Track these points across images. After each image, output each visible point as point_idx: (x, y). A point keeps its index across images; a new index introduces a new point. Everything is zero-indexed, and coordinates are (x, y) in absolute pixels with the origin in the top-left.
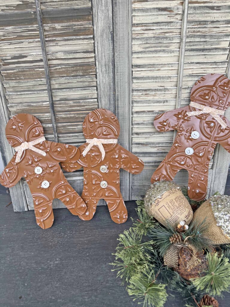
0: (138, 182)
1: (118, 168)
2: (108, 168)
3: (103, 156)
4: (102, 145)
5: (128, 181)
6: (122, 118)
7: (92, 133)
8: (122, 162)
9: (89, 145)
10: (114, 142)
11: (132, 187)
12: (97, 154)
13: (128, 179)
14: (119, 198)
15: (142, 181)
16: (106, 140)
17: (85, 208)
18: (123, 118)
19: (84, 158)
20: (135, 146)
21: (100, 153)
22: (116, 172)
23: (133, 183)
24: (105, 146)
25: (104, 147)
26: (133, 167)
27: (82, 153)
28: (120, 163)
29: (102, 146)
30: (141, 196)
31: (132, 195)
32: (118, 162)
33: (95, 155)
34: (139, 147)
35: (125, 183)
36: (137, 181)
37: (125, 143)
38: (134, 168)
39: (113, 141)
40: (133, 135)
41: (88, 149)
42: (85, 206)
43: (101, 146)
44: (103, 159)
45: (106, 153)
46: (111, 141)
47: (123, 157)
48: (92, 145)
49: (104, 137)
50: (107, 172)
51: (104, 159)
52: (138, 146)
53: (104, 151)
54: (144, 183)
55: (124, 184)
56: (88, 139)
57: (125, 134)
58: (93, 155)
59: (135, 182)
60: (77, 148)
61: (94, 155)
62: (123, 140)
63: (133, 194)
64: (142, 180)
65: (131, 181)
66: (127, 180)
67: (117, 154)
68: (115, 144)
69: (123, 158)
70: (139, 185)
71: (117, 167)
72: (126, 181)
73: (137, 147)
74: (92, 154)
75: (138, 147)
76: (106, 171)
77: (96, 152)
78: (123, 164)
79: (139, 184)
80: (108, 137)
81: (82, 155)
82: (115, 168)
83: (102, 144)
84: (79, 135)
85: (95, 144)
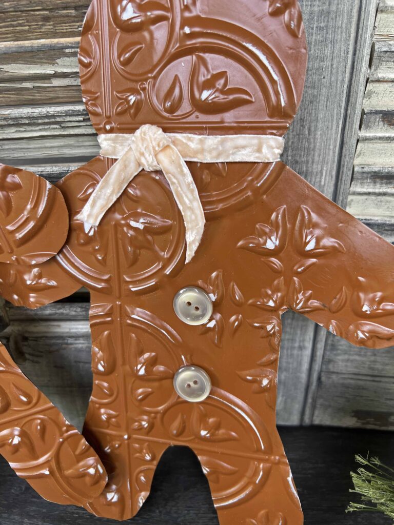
0: (352, 358)
1: (274, 310)
2: (216, 306)
3: (193, 237)
4: (186, 170)
5: (308, 352)
6: (316, 9)
7: (132, 99)
8: (297, 274)
9: (116, 168)
10: (265, 150)
11: (319, 379)
12: (158, 221)
13: (309, 345)
14: (265, 452)
15: (373, 358)
16: (213, 141)
17: (97, 479)
18: (321, 12)
19: (89, 240)
20: (364, 190)
21: (179, 217)
22: (263, 328)
23: (326, 361)
24: (206, 176)
25: (202, 187)
26: (366, 308)
27: (79, 217)
28: (289, 282)
29: (190, 178)
30: (353, 412)
31: (314, 407)
32: (277, 273)
33: (148, 230)
34: (385, 194)
35: (290, 360)
36: (346, 357)
37: (316, 168)
38: (372, 317)
39: (259, 150)
40: (367, 127)
41: (109, 191)
42: (97, 470)
43: (183, 175)
44: (190, 254)
45: (210, 218)
46: (244, 147)
47: (311, 246)
48: (133, 171)
49: (203, 118)
50: (212, 324)
51: (196, 252)
52: (384, 189)
53: (197, 205)
54: (379, 366)
55: (288, 363)
56: (111, 131)
57: (321, 116)
58: (136, 229)
59: (340, 358)
60: (49, 185)
61: (141, 227)
62: (309, 151)
63: (320, 401)
64: (375, 355)
65: (319, 353)
66: (301, 348)
67: (276, 226)
68: (267, 164)
69: (310, 255)
70: (356, 371)
71: (271, 304)
72: (295, 352)
73: (375, 194)
74: (133, 224)
75: (380, 194)
76: (207, 320)
77: (151, 209)
78: (305, 287)
79: (356, 367)
80: (229, 117)
81: (81, 226)
82: (258, 306)
83: (189, 164)
84: (67, 114)
85: (149, 163)
